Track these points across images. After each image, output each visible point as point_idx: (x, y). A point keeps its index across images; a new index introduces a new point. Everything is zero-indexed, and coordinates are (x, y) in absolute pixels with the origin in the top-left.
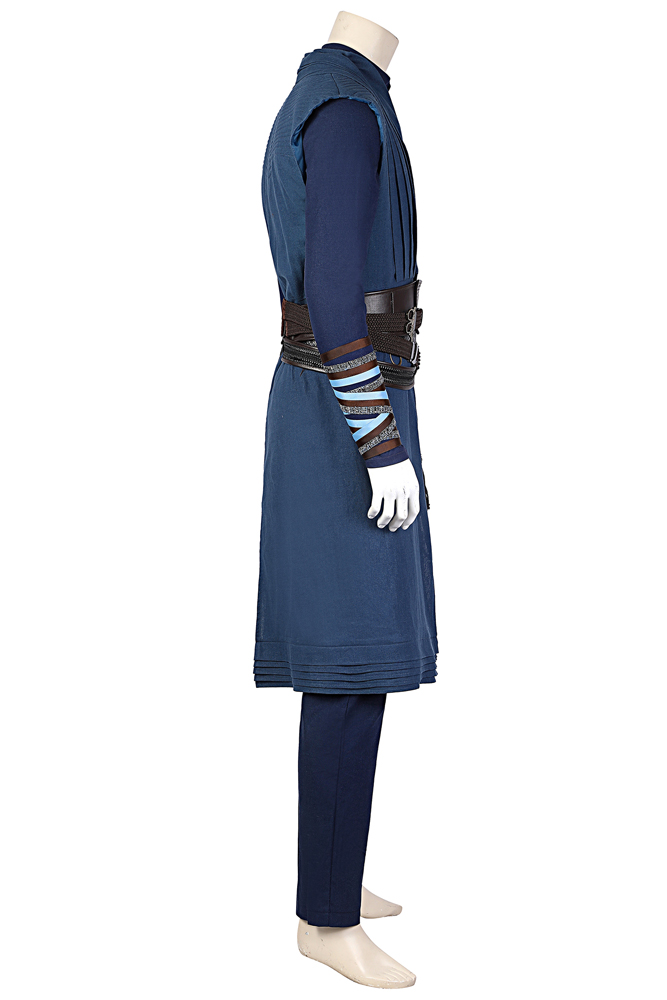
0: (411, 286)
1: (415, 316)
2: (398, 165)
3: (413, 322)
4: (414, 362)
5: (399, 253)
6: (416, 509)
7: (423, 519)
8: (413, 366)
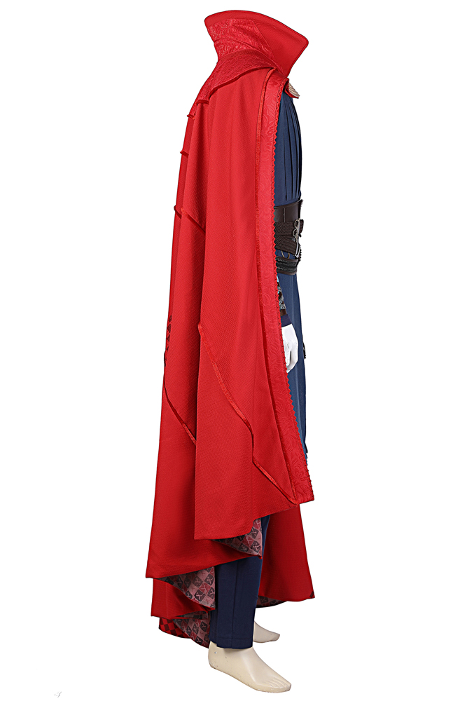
0: (297, 203)
1: (299, 224)
2: (290, 120)
3: (298, 229)
4: (297, 257)
5: (289, 181)
6: (296, 359)
7: (301, 365)
8: (296, 258)
